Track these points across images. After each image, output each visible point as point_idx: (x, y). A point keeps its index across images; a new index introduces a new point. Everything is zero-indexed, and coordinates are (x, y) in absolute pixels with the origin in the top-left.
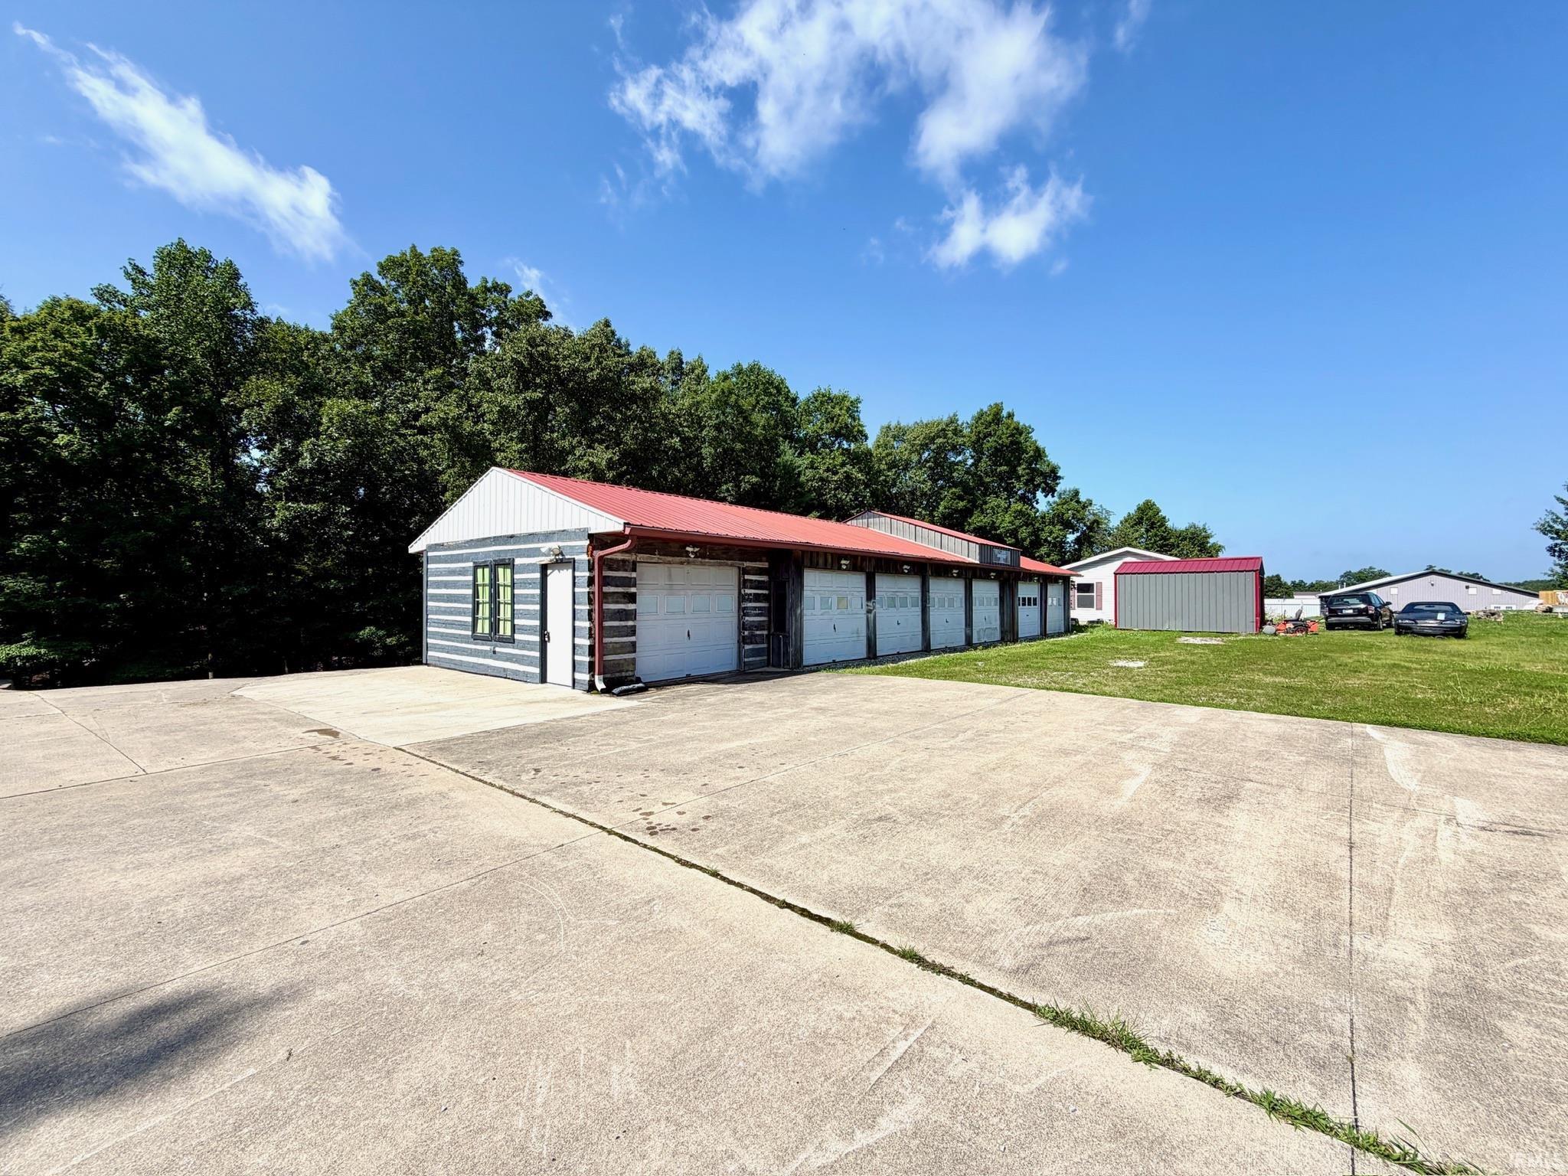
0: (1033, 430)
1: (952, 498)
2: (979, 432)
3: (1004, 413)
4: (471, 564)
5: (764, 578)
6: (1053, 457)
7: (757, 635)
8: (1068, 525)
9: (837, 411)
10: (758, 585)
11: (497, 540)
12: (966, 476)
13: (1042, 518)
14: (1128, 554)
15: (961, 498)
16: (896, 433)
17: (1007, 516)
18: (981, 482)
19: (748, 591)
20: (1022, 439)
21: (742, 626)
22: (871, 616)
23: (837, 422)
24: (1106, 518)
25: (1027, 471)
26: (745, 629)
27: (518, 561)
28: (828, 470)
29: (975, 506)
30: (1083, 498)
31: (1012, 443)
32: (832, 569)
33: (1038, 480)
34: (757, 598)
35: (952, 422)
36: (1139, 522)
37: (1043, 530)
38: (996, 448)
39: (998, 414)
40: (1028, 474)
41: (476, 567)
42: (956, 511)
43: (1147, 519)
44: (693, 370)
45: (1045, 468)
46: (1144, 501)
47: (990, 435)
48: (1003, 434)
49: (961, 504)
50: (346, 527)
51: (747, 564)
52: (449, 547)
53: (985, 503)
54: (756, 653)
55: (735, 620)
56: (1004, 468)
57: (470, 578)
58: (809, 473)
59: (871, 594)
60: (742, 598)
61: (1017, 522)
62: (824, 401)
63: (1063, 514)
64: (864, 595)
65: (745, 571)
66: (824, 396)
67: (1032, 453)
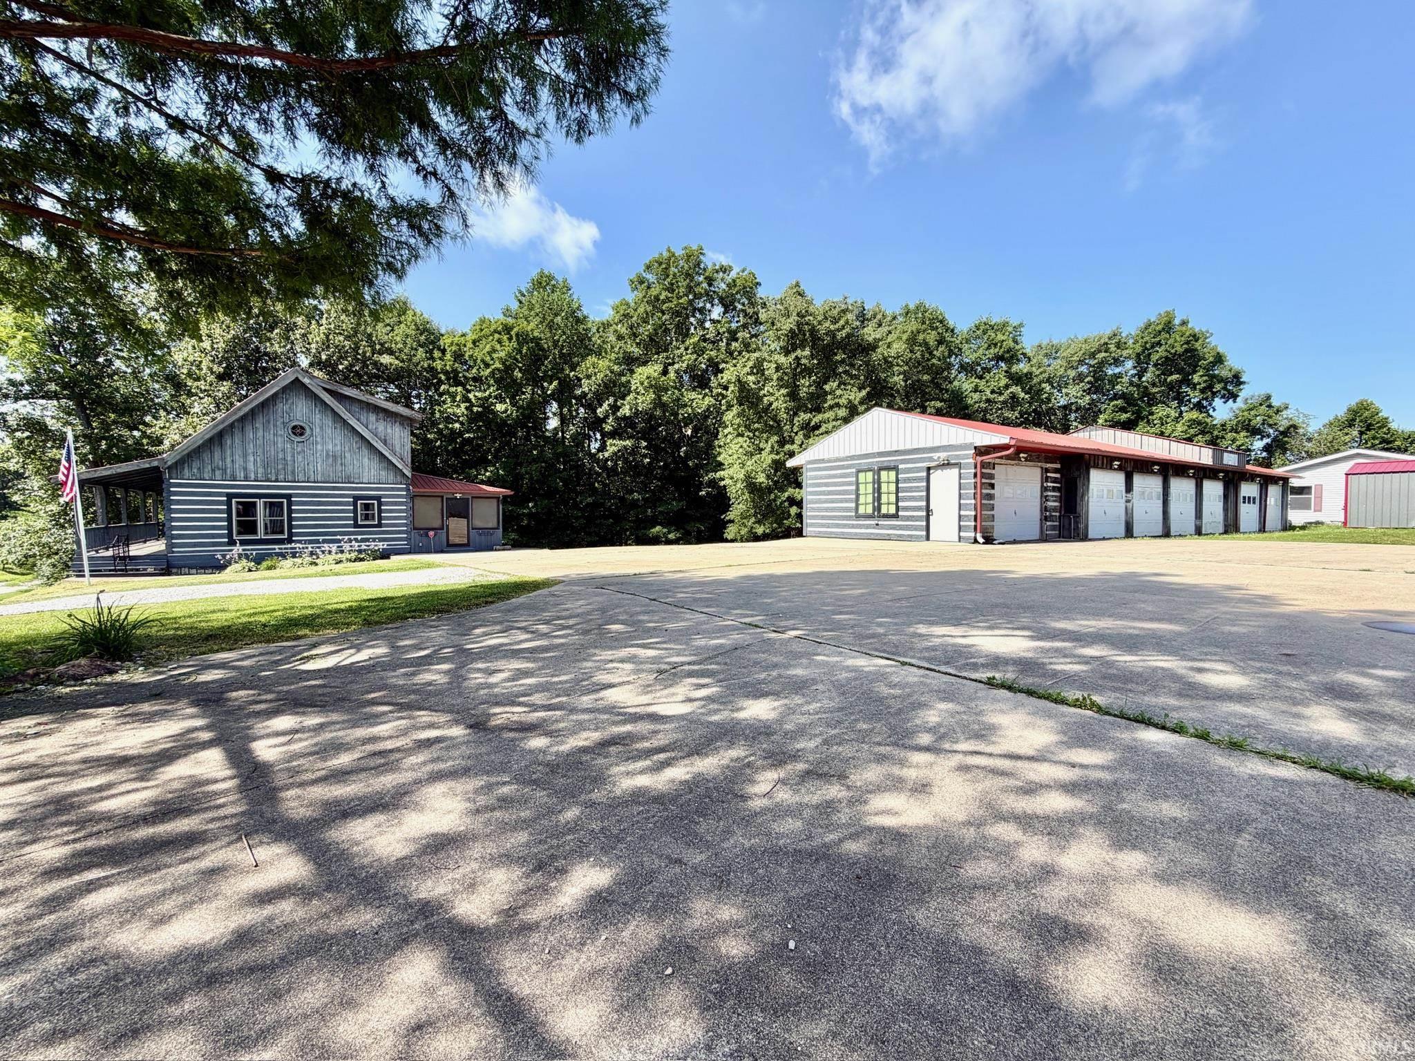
0: (1212, 334)
1: (1113, 411)
2: (1146, 343)
4: (854, 470)
5: (1058, 476)
6: (1234, 362)
7: (1053, 516)
8: (1255, 432)
9: (1000, 337)
10: (1055, 480)
11: (881, 454)
12: (1131, 388)
13: (1222, 425)
14: (1358, 455)
15: (1124, 410)
16: (1048, 351)
17: (1178, 425)
18: (1146, 392)
19: (1049, 484)
20: (1198, 345)
21: (1044, 509)
22: (1129, 505)
23: (1001, 347)
24: (1304, 423)
25: (1205, 378)
26: (1046, 510)
27: (900, 467)
28: (993, 392)
30: (1275, 402)
31: (1186, 351)
32: (1106, 468)
33: (1218, 387)
34: (1054, 489)
35: (1115, 335)
36: (1351, 424)
37: (1223, 437)
38: (1167, 358)
39: (1170, 322)
40: (1205, 381)
41: (859, 471)
43: (1361, 421)
44: (874, 316)
45: (1224, 373)
46: (1357, 400)
47: (1159, 344)
48: (1176, 341)
49: (1125, 417)
50: (645, 456)
51: (1049, 465)
52: (829, 461)
53: (1152, 414)
54: (1053, 528)
55: (1039, 504)
56: (1175, 377)
57: (854, 479)
58: (976, 396)
59: (1129, 488)
60: (1044, 489)
61: (1192, 431)
62: (984, 329)
63: (1250, 420)
64: (1123, 488)
65: (1047, 470)
66: (985, 324)
67: (1211, 359)
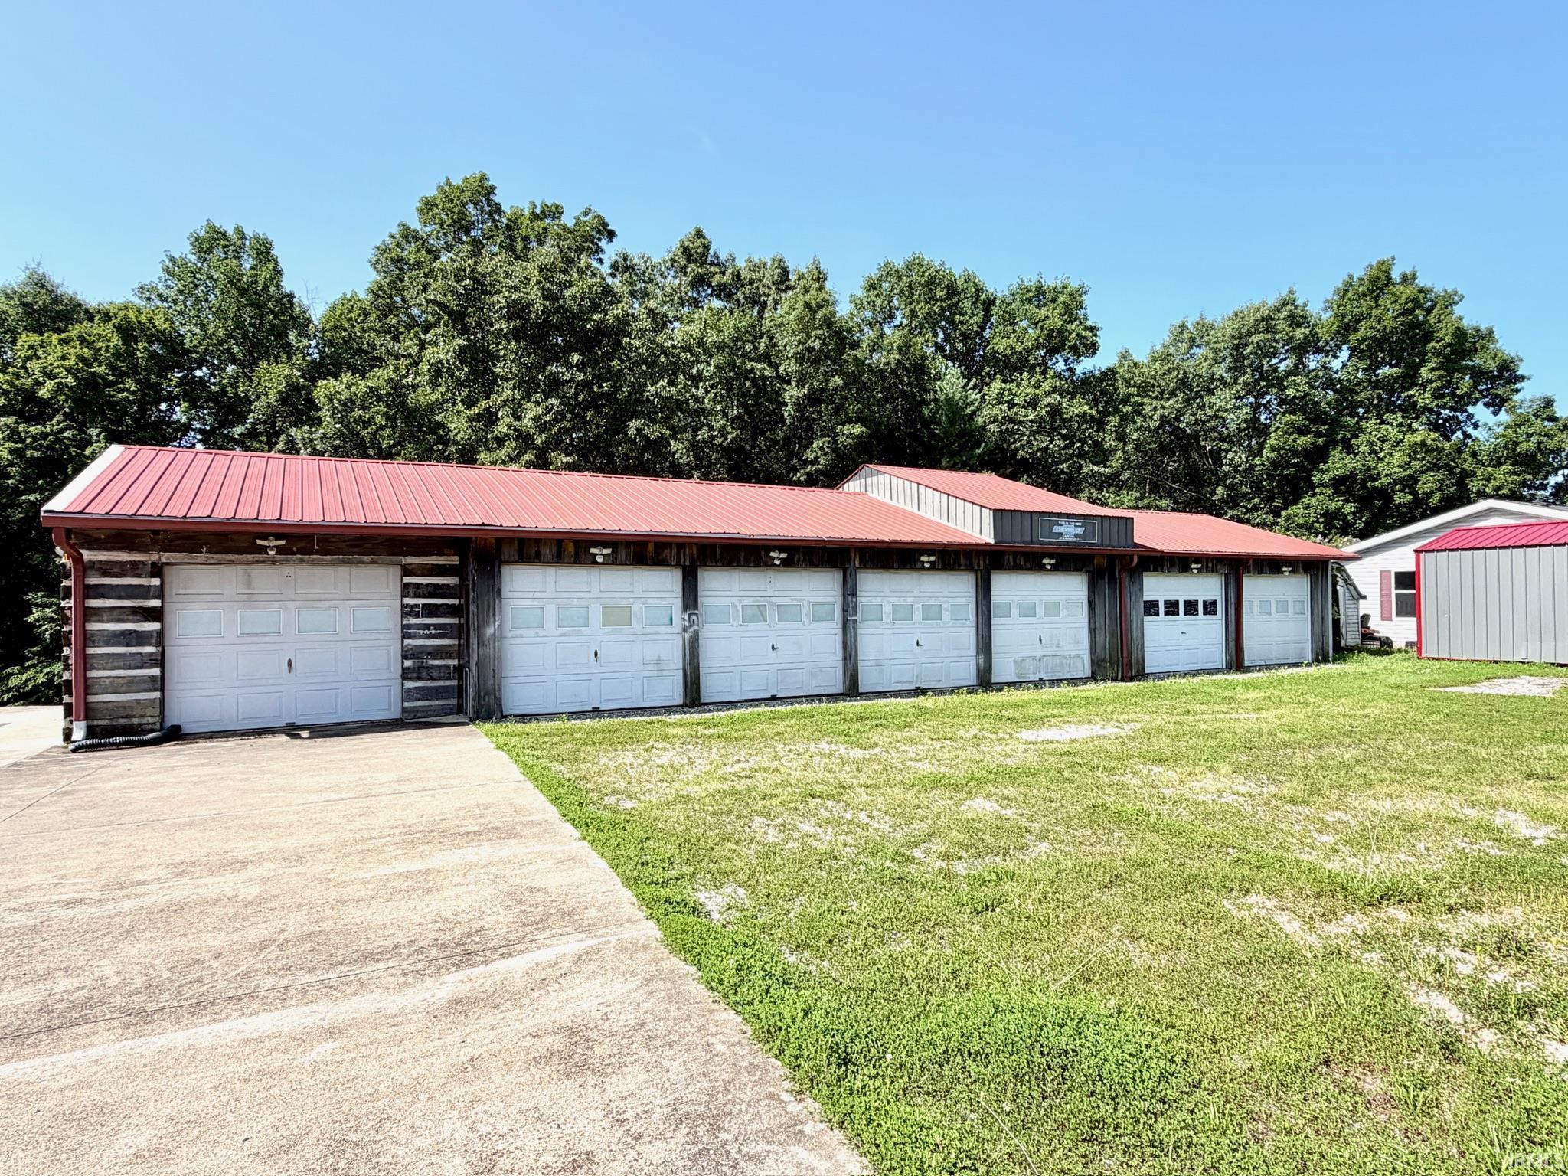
2: (1345, 314)
3: (1395, 276)
5: (452, 581)
7: (433, 667)
9: (1044, 311)
10: (439, 591)
13: (1473, 453)
14: (1493, 512)
15: (1302, 431)
17: (1397, 455)
19: (416, 601)
20: (1429, 317)
21: (409, 653)
25: (1438, 372)
26: (413, 657)
29: (1332, 442)
31: (1407, 326)
34: (434, 610)
35: (1284, 304)
39: (1382, 278)
40: (1440, 377)
42: (1295, 452)
49: (1303, 441)
51: (413, 560)
54: (431, 693)
55: (395, 644)
58: (989, 412)
59: (691, 598)
60: (402, 611)
63: (1517, 443)
64: (674, 602)
65: (412, 571)
